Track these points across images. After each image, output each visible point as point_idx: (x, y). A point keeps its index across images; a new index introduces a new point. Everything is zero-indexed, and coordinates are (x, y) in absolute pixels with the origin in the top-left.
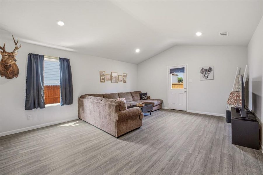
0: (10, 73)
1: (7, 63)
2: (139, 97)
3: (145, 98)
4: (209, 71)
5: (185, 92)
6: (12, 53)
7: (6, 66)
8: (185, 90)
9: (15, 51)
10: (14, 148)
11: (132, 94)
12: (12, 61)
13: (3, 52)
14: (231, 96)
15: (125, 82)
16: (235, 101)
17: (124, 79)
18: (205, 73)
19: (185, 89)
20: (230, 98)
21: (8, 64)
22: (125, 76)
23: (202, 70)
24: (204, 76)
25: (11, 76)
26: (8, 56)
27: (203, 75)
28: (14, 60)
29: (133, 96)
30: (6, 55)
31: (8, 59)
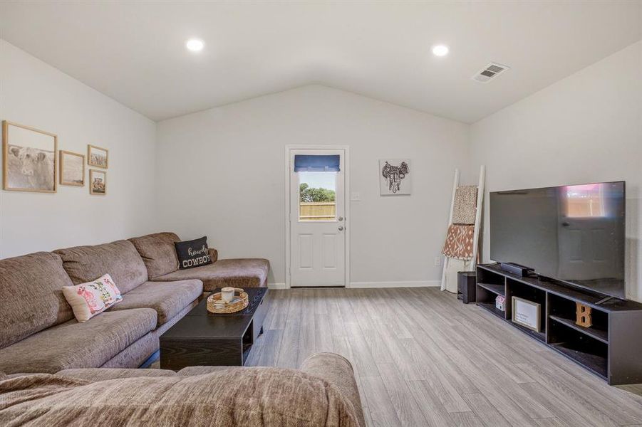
2: (173, 257)
3: (202, 260)
4: (401, 173)
5: (341, 229)
8: (342, 224)
11: (144, 248)
14: (452, 236)
15: (99, 189)
16: (466, 248)
17: (95, 175)
18: (392, 176)
19: (341, 219)
20: (451, 241)
22: (102, 163)
23: (386, 167)
24: (391, 183)
27: (389, 182)
29: (145, 258)
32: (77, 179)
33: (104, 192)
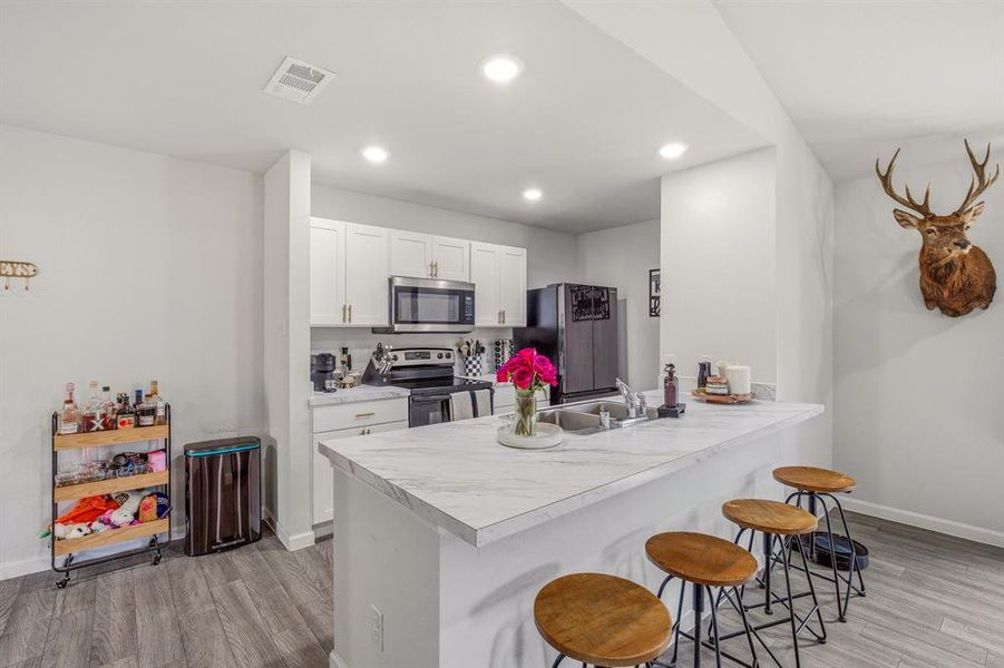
0: (951, 292)
1: (938, 260)
6: (957, 215)
7: (937, 269)
9: (973, 204)
10: (930, 594)
12: (950, 251)
13: (924, 221)
21: (943, 263)
25: (957, 305)
26: (938, 233)
28: (956, 244)
30: (933, 231)
31: (937, 243)
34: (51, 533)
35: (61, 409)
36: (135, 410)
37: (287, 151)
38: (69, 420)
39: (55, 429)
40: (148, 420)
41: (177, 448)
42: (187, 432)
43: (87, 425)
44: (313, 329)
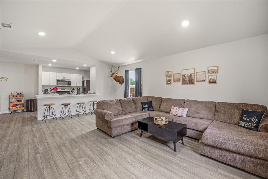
32: (203, 79)
33: (216, 83)
34: (9, 108)
35: (11, 94)
36: (20, 95)
37: (39, 65)
38: (11, 95)
39: (10, 96)
40: (22, 96)
41: (25, 100)
42: (27, 98)
43: (14, 96)
44: (43, 86)
